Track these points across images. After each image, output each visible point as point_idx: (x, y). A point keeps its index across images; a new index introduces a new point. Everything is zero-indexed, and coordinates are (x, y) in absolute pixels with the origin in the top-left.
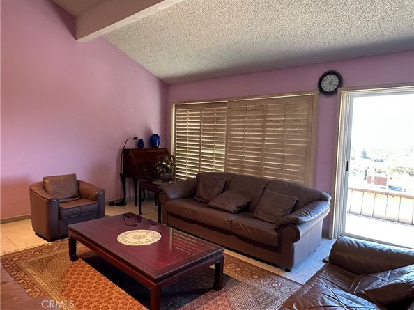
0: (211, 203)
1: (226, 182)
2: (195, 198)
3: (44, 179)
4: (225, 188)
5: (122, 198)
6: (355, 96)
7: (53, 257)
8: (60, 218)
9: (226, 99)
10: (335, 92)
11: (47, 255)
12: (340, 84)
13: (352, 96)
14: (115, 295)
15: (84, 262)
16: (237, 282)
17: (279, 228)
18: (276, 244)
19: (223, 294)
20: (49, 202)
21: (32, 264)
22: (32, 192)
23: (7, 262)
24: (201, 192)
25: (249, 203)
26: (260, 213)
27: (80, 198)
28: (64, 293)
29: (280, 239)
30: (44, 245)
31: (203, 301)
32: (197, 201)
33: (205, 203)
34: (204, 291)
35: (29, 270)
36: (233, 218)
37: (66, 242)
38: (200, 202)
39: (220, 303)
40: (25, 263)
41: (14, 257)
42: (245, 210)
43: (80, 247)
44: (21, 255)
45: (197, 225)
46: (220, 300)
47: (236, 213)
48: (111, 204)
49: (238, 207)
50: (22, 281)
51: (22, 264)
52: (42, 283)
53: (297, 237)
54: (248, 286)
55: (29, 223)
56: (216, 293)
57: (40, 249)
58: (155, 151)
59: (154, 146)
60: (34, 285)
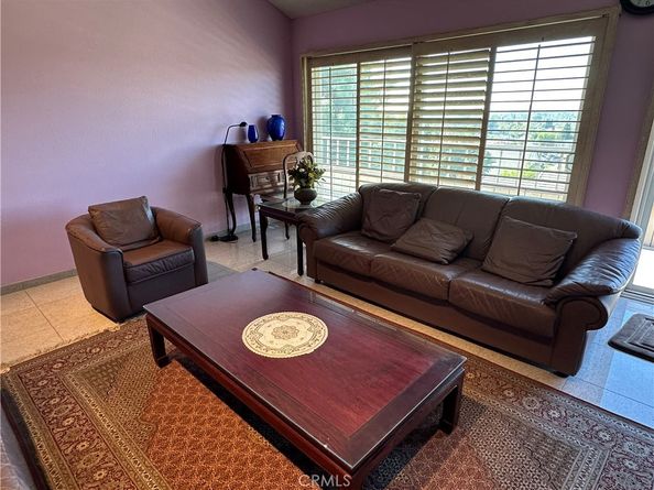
0: (399, 244)
2: (363, 232)
3: (90, 209)
4: (421, 214)
5: (231, 227)
7: (125, 358)
8: (128, 282)
9: (410, 39)
11: (115, 354)
14: (251, 452)
15: (182, 368)
16: (478, 407)
17: (558, 302)
18: (548, 331)
19: (463, 442)
20: (104, 256)
21: (89, 377)
23: (43, 373)
24: (374, 220)
26: (498, 263)
27: (160, 241)
28: (151, 452)
29: (558, 324)
30: (107, 331)
31: (428, 463)
32: (367, 236)
33: (385, 242)
35: (83, 392)
38: (373, 239)
39: (463, 467)
40: (76, 374)
41: (55, 362)
42: (464, 256)
45: (373, 283)
46: (462, 458)
47: (451, 262)
48: (214, 239)
49: (453, 251)
50: (71, 420)
51: (70, 377)
52: (107, 425)
53: (599, 321)
54: (505, 418)
56: (447, 440)
57: (101, 339)
58: (279, 145)
59: (276, 137)
60: (93, 431)
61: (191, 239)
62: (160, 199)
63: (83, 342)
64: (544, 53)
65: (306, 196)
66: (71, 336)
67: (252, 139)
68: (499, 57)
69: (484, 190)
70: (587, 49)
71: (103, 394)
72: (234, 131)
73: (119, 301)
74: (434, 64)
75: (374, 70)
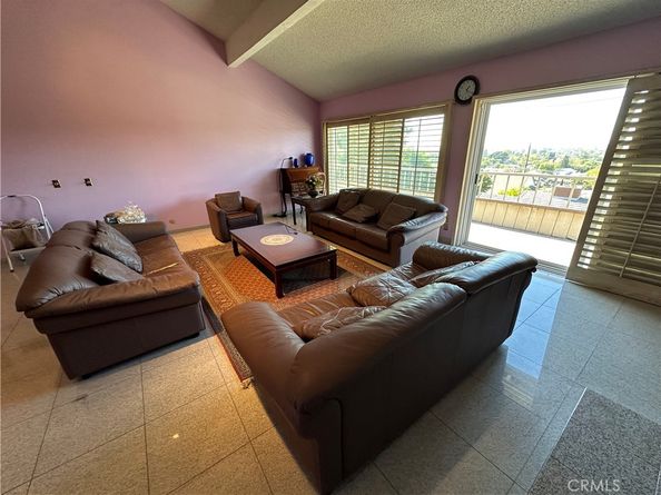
0: (344, 215)
1: (361, 197)
2: (335, 210)
3: (216, 196)
4: (360, 202)
5: (284, 210)
6: (494, 103)
7: (224, 253)
8: (229, 226)
9: (368, 114)
10: (469, 102)
11: (221, 252)
12: (476, 93)
13: (489, 104)
14: (259, 278)
15: (244, 257)
16: (351, 274)
17: (390, 234)
18: (386, 248)
19: (336, 282)
20: (219, 213)
21: (210, 258)
22: (208, 206)
23: (194, 255)
24: (340, 206)
25: (377, 215)
26: (381, 222)
27: (244, 211)
28: (226, 275)
29: (389, 243)
30: (219, 245)
31: (319, 285)
33: (341, 215)
34: (322, 279)
35: (207, 261)
36: (360, 227)
37: (231, 243)
39: (330, 287)
40: (205, 256)
42: (372, 220)
43: (240, 248)
44: (203, 251)
47: (363, 222)
48: (275, 216)
49: (366, 218)
51: (203, 257)
52: (214, 269)
53: (402, 242)
54: (358, 278)
55: (210, 231)
57: (217, 248)
58: (310, 169)
59: (309, 165)
60: (209, 269)
61: (256, 210)
62: (247, 193)
63: (209, 248)
64: (423, 122)
65: (313, 194)
66: (205, 245)
67: (296, 166)
68: (406, 124)
69: (401, 192)
70: (442, 121)
71: (214, 262)
72: (287, 161)
73: (224, 236)
74: (379, 126)
75: (354, 129)
